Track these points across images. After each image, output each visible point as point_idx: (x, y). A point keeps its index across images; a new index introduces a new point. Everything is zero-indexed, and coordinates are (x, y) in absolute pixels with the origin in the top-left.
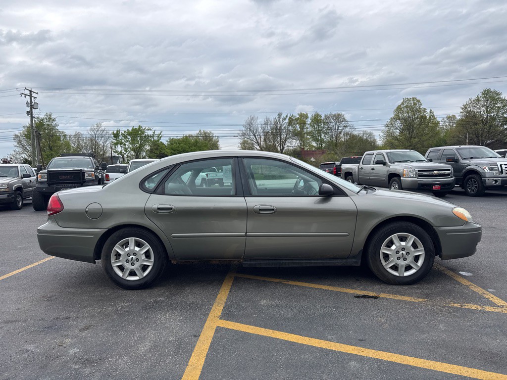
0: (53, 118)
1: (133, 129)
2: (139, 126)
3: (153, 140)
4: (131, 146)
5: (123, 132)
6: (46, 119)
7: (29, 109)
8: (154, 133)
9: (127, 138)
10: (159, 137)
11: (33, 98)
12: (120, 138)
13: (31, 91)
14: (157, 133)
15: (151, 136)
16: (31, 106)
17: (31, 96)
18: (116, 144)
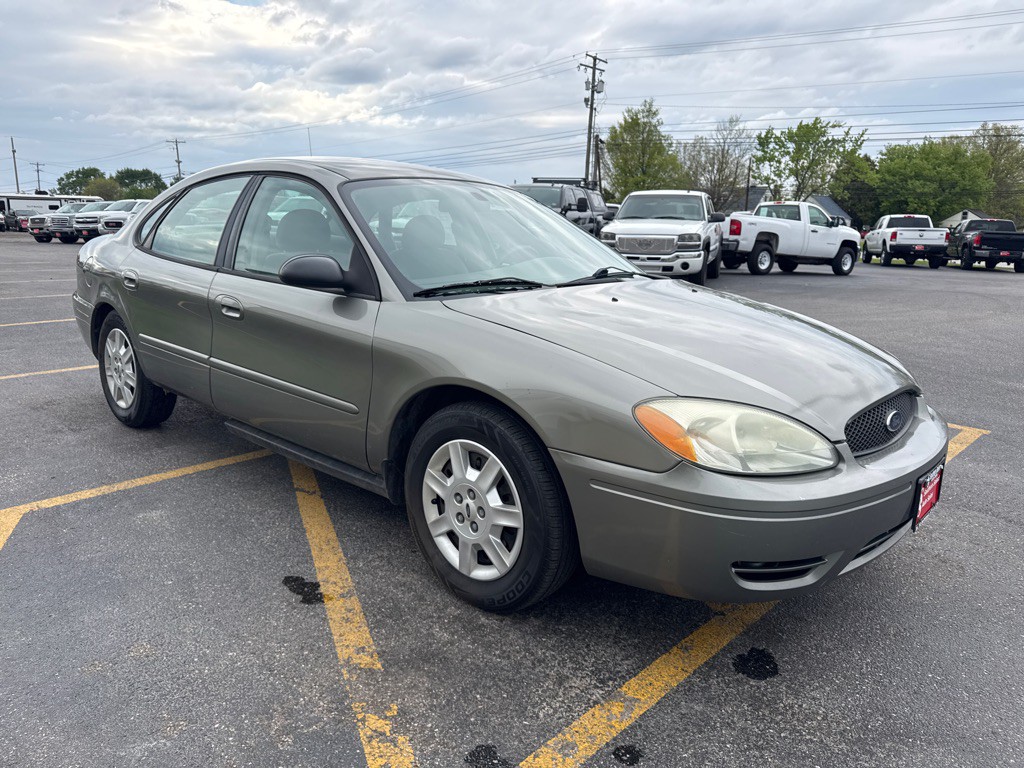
0: (654, 109)
1: (800, 127)
2: (817, 119)
3: (841, 149)
4: (792, 165)
5: (778, 134)
6: (643, 111)
7: (588, 94)
8: (847, 134)
9: (784, 146)
10: (858, 143)
11: (597, 72)
12: (771, 146)
13: (595, 59)
14: (854, 133)
15: (839, 141)
16: (593, 87)
17: (594, 68)
18: (760, 160)
